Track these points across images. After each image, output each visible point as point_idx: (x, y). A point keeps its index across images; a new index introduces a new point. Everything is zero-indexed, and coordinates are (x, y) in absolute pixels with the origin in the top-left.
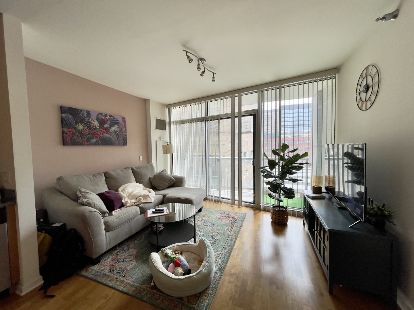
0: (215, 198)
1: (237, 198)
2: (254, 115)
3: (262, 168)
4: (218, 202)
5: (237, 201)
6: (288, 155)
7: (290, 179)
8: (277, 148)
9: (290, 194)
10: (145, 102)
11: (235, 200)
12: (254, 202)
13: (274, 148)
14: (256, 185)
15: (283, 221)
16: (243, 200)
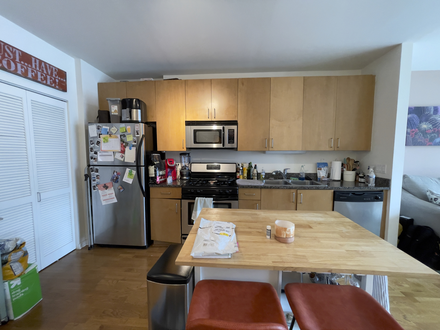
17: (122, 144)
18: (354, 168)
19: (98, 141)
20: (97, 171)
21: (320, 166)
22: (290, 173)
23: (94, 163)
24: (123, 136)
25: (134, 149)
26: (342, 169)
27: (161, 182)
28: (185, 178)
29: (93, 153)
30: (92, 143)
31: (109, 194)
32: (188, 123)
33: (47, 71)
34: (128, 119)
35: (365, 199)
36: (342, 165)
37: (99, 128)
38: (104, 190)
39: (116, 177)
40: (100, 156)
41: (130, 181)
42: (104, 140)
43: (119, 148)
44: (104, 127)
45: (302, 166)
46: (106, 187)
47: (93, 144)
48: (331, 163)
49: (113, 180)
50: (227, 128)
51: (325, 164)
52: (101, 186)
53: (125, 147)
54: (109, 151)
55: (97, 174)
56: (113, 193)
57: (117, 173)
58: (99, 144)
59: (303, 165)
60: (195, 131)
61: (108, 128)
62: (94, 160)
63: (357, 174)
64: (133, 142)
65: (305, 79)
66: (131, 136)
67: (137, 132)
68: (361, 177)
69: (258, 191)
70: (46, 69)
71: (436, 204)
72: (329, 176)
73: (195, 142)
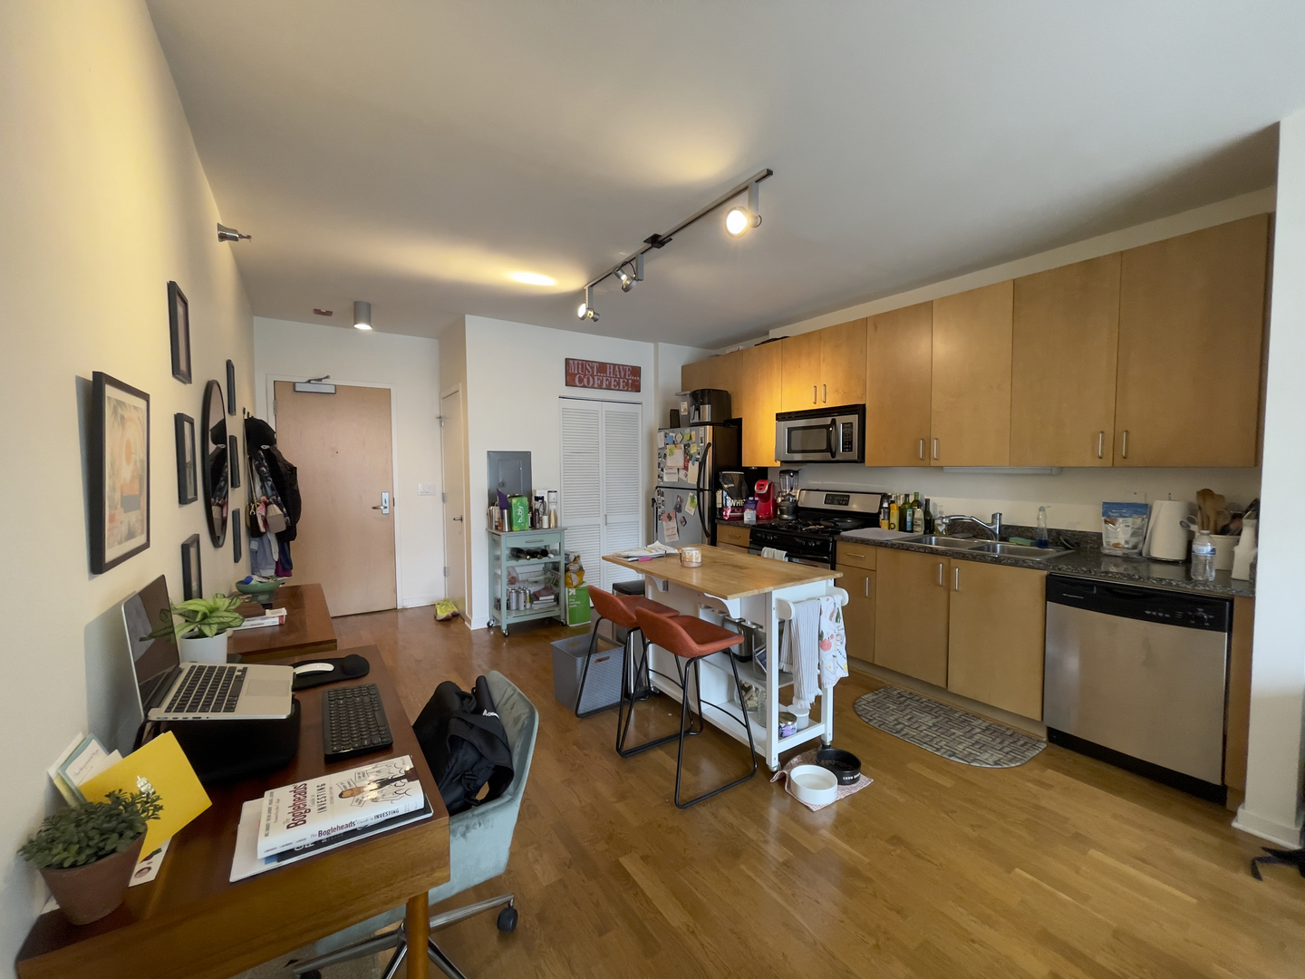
17: (685, 458)
19: (664, 454)
20: (663, 494)
22: (1022, 527)
23: (660, 483)
24: (687, 446)
25: (697, 464)
27: (731, 518)
28: (785, 516)
29: (660, 470)
31: (672, 528)
32: (781, 417)
33: (620, 375)
34: (696, 420)
35: (1148, 612)
37: (667, 436)
38: (668, 521)
39: (678, 504)
40: (666, 473)
41: (692, 512)
42: (670, 452)
43: (681, 464)
44: (671, 434)
45: (1042, 509)
46: (670, 518)
47: (660, 457)
49: (676, 508)
50: (840, 420)
51: (1136, 508)
52: (665, 516)
53: (688, 461)
54: (674, 467)
55: (662, 498)
56: (675, 527)
57: (679, 499)
58: (665, 457)
59: (1044, 505)
60: (790, 430)
61: (674, 435)
62: (661, 479)
64: (698, 453)
65: (1018, 287)
66: (696, 445)
67: (703, 439)
69: (871, 550)
70: (620, 372)
73: (790, 451)
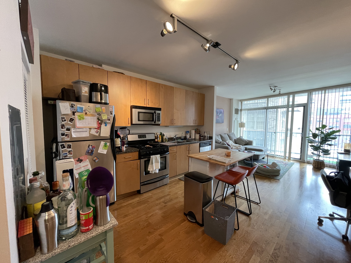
0: (271, 155)
1: (287, 155)
2: (304, 107)
3: (308, 137)
4: (273, 157)
5: (287, 157)
6: (326, 131)
7: (327, 144)
8: (321, 126)
9: (326, 152)
10: (231, 100)
11: (286, 157)
12: (300, 159)
13: (318, 127)
14: (302, 148)
15: (321, 167)
16: (291, 157)
17: (98, 122)
18: (199, 133)
19: (71, 119)
20: (69, 147)
21: (187, 132)
23: (65, 139)
24: (99, 115)
25: (109, 125)
26: (195, 133)
29: (65, 130)
30: (63, 120)
31: (83, 167)
32: (135, 107)
36: (195, 131)
37: (73, 106)
38: (78, 163)
39: (91, 150)
40: (74, 132)
41: (105, 152)
42: (80, 118)
43: (96, 126)
44: (78, 106)
45: (182, 133)
46: (80, 161)
47: (65, 121)
48: (190, 131)
50: (157, 112)
51: (188, 132)
53: (100, 124)
54: (84, 127)
56: (88, 165)
57: (92, 146)
58: (73, 121)
60: (139, 112)
61: (83, 107)
62: (66, 136)
63: (200, 136)
64: (107, 120)
66: (105, 115)
67: (111, 112)
68: (202, 137)
69: (176, 147)
71: (221, 144)
72: (190, 137)
73: (139, 120)
